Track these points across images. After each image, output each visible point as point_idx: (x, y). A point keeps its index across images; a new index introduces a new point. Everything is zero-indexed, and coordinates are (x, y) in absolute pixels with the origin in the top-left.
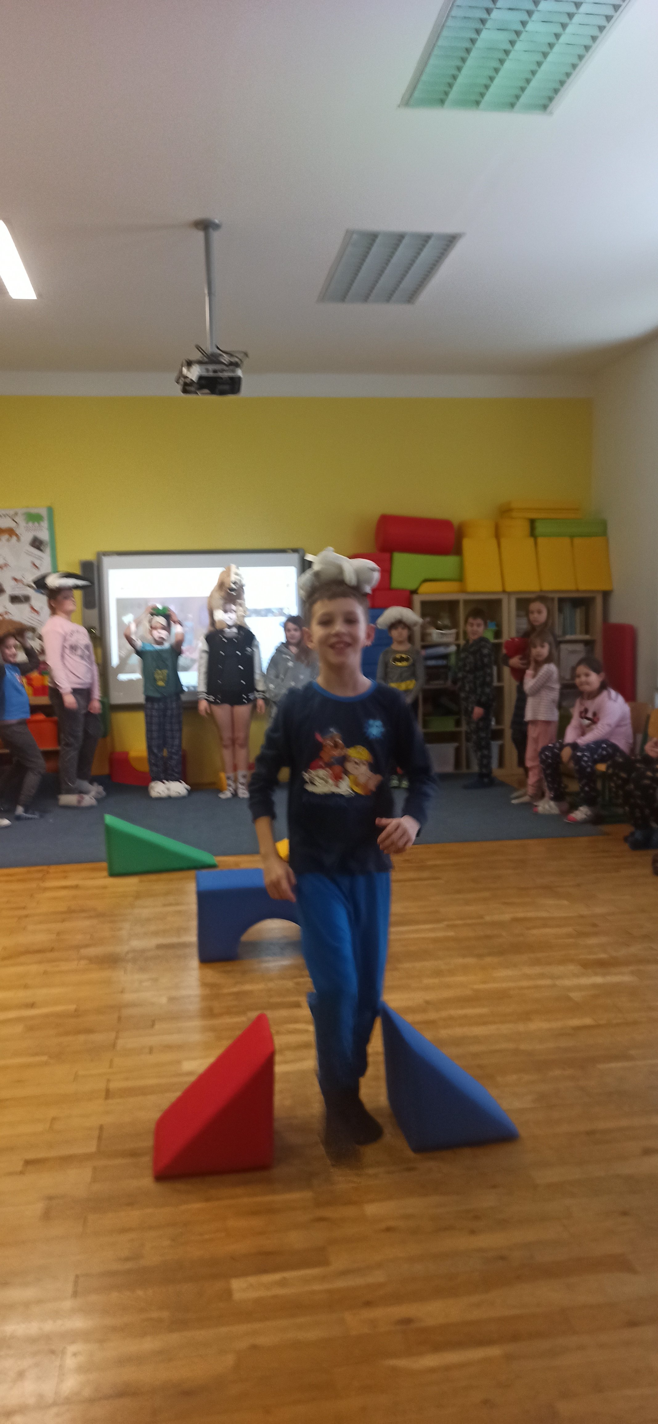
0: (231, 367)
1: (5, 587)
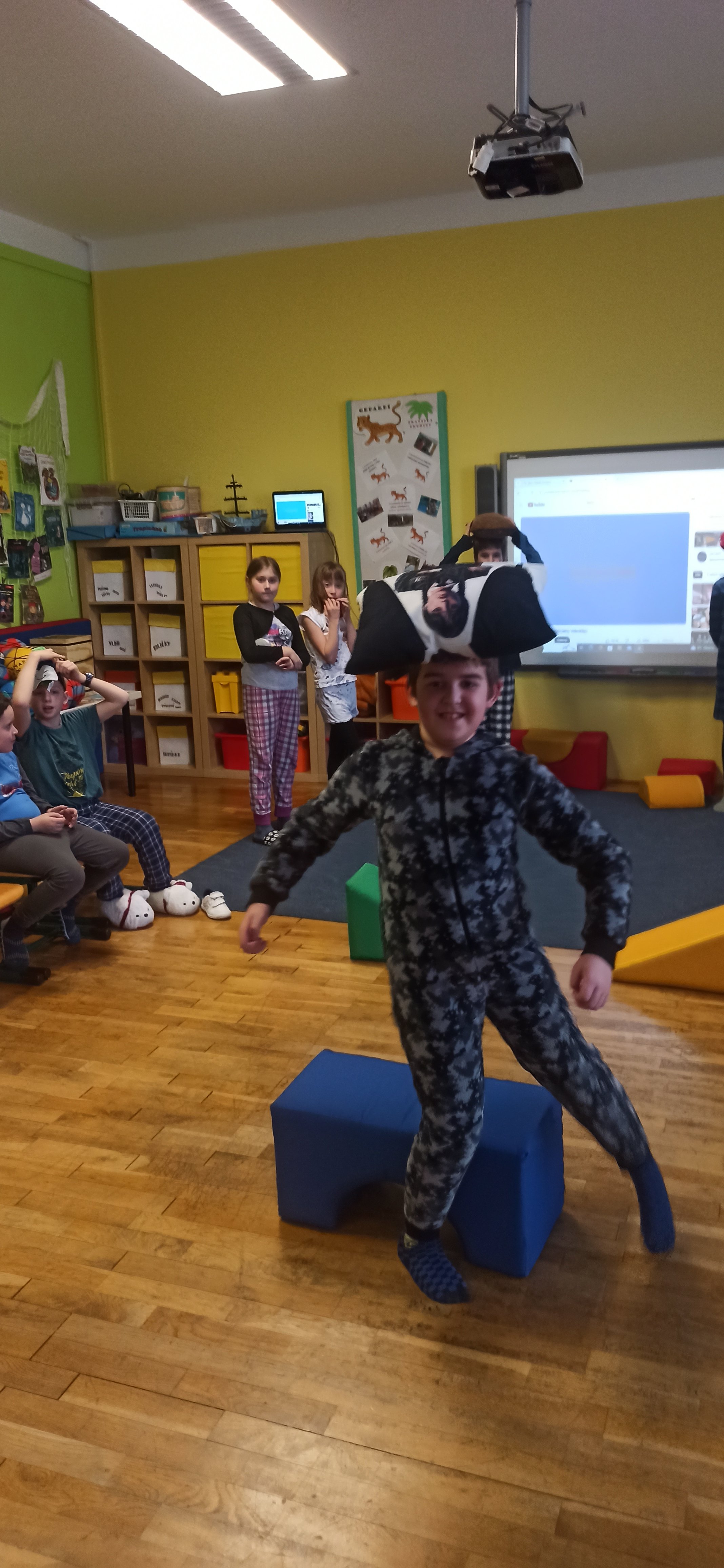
0: (551, 137)
1: (383, 504)
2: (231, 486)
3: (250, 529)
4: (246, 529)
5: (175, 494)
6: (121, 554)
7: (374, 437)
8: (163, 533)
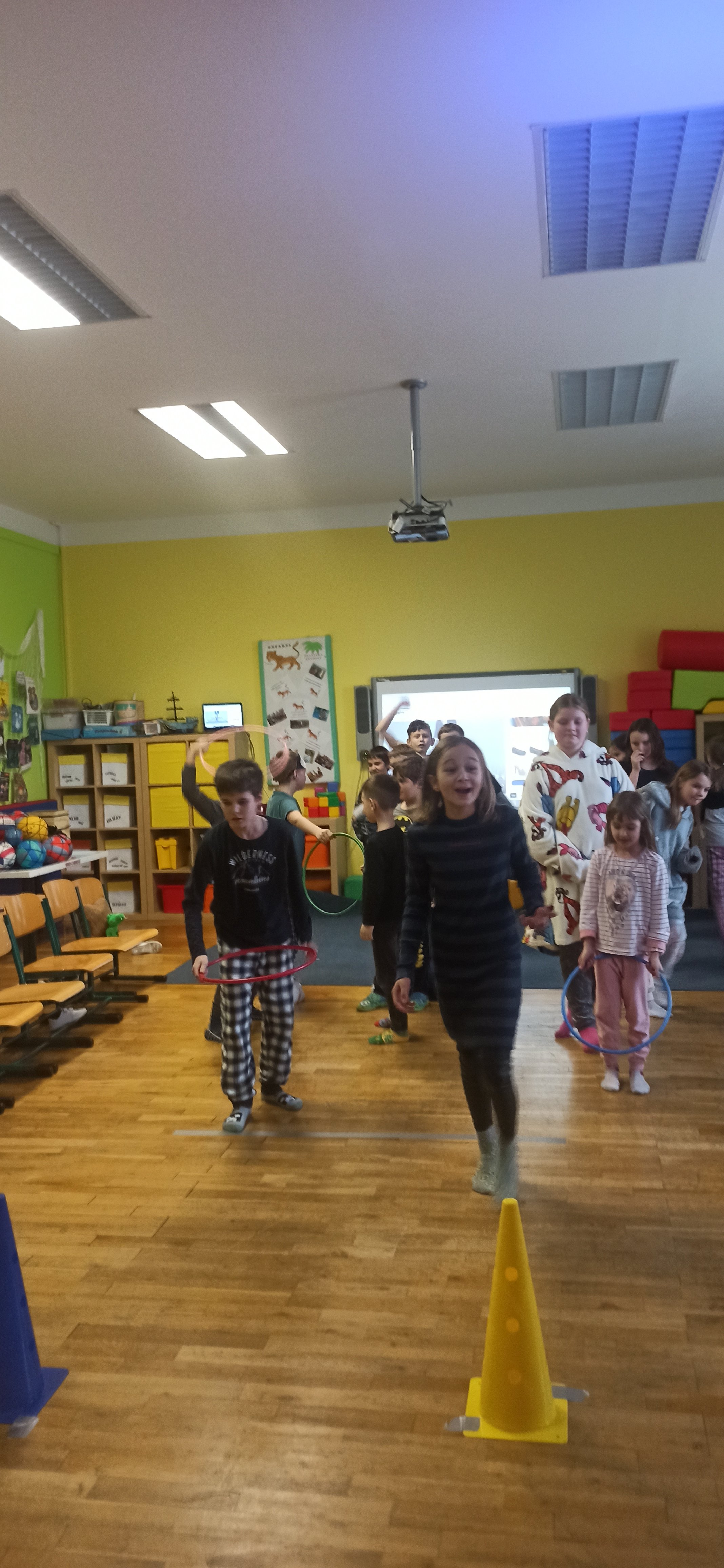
0: (435, 517)
1: (286, 713)
2: (171, 700)
3: (186, 730)
4: (183, 731)
5: (129, 706)
6: (86, 750)
7: (279, 665)
8: (119, 734)
